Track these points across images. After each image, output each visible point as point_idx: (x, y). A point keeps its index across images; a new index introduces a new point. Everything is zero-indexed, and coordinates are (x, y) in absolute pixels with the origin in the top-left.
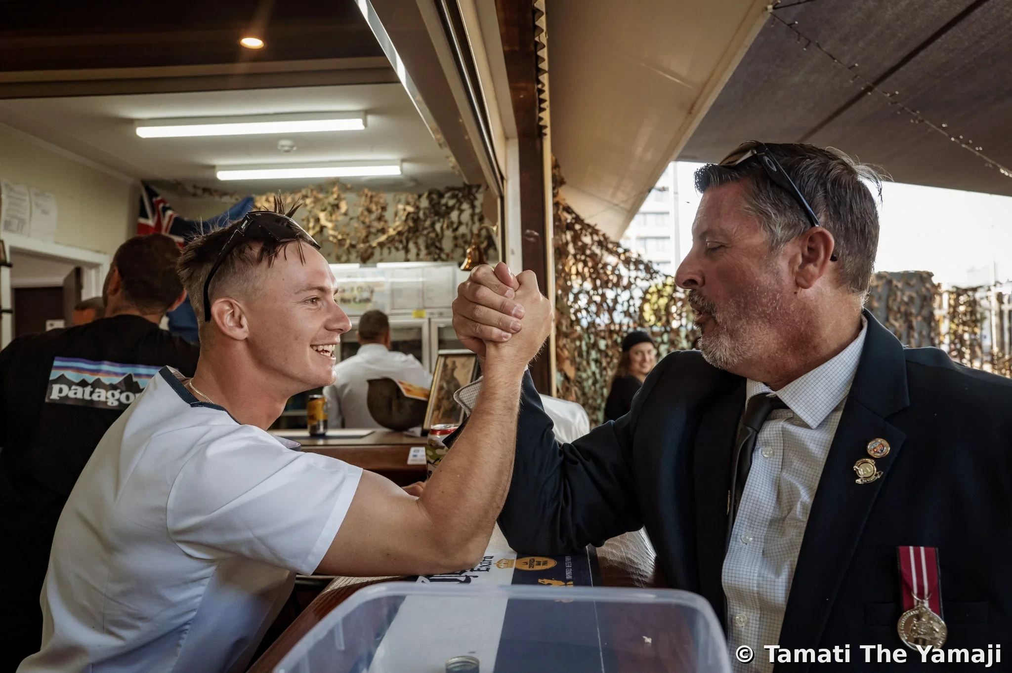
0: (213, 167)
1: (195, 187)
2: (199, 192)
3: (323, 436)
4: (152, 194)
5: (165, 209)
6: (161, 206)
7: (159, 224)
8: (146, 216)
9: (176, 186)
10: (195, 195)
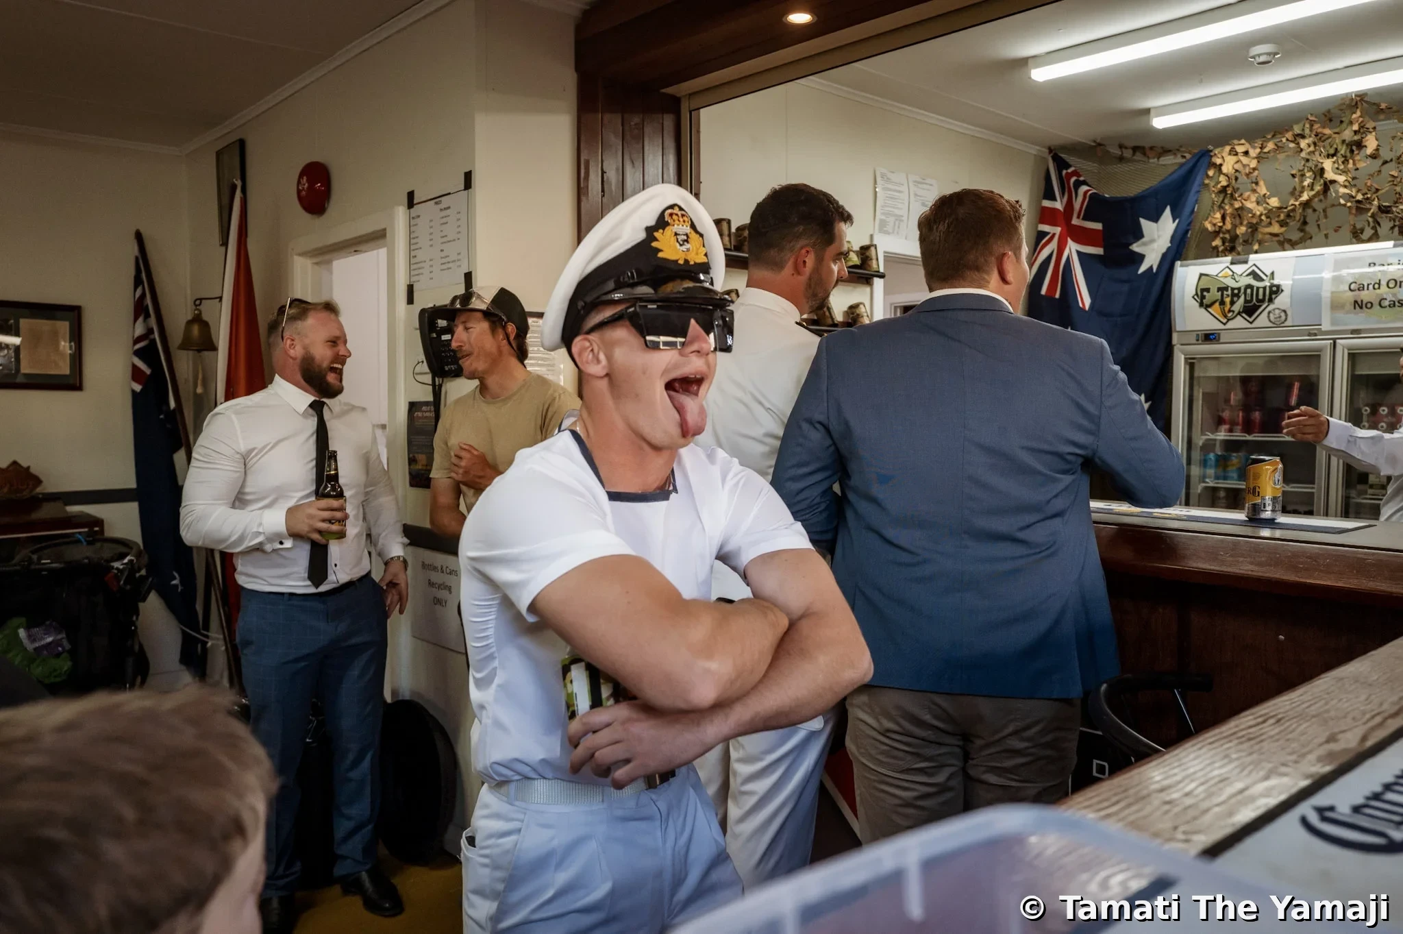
0: (1147, 112)
1: (1121, 146)
2: (1128, 154)
3: (1270, 523)
4: (1061, 164)
5: (1078, 184)
6: (1073, 179)
7: (1069, 206)
8: (1052, 198)
9: (1095, 150)
10: (1121, 159)
